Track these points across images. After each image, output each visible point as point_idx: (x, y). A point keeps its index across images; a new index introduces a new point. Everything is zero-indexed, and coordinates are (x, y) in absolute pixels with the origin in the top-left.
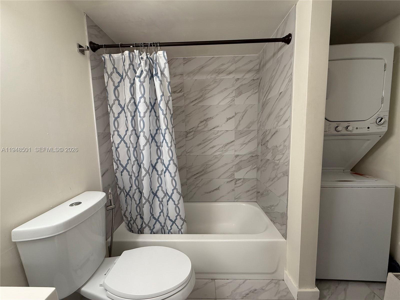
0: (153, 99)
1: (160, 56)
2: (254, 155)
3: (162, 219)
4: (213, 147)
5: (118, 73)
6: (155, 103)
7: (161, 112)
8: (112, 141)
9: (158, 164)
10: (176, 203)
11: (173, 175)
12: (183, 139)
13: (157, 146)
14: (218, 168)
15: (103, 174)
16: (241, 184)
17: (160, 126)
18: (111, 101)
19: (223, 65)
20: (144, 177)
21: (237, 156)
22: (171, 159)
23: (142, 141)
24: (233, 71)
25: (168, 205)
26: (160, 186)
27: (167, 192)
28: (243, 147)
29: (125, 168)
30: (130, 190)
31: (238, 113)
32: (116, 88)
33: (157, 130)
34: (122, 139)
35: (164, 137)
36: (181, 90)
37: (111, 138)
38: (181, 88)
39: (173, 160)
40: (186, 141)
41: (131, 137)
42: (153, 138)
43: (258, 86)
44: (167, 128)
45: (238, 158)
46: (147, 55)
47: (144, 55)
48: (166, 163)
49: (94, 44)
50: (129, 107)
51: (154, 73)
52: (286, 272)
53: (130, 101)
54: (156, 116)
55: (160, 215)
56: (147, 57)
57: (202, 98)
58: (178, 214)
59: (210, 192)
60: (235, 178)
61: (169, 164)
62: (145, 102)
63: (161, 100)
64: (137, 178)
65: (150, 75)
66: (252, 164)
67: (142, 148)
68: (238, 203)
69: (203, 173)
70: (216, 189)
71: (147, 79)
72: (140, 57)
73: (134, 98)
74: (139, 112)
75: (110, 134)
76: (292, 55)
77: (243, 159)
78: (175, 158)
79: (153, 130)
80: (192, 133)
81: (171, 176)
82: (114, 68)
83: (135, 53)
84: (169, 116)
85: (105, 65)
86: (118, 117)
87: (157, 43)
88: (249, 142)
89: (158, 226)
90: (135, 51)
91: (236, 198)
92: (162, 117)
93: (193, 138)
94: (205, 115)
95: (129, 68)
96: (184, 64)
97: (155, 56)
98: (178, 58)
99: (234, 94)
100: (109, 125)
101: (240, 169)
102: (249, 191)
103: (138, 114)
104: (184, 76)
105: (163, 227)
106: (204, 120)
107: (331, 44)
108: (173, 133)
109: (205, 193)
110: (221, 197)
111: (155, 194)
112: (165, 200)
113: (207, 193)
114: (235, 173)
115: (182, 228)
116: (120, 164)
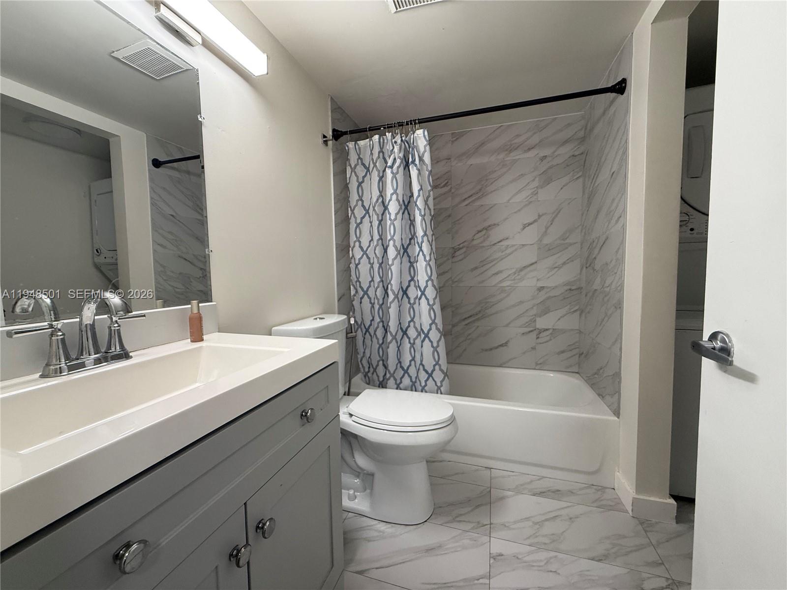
0: (407, 196)
1: (418, 137)
2: (573, 288)
3: (412, 371)
4: (497, 274)
5: (363, 165)
6: (409, 202)
7: (417, 212)
8: (351, 256)
9: (410, 289)
10: (435, 345)
11: (431, 302)
12: (448, 259)
13: (410, 262)
14: (507, 308)
15: (340, 297)
16: (548, 338)
17: (415, 233)
18: (353, 203)
19: (518, 136)
20: (391, 303)
21: (541, 289)
22: (430, 278)
23: (392, 252)
24: (536, 145)
25: (422, 346)
26: (412, 320)
27: (422, 327)
28: (553, 272)
29: (366, 293)
30: (371, 325)
31: (543, 215)
32: (360, 184)
33: (410, 239)
34: (365, 253)
35: (421, 248)
36: (447, 182)
37: (350, 252)
38: (446, 180)
39: (432, 281)
40: (452, 262)
41: (377, 248)
42: (405, 250)
43: (582, 167)
44: (425, 234)
45: (543, 292)
46: (401, 137)
47: (398, 139)
48: (422, 284)
49: (337, 131)
50: (376, 208)
51: (410, 160)
52: (619, 475)
53: (378, 200)
54: (410, 219)
55: (410, 365)
56: (402, 140)
57: (481, 192)
58: (437, 363)
59: (491, 349)
60: (537, 327)
61: (426, 286)
62: (398, 200)
63: (419, 196)
64: (381, 306)
65: (405, 163)
66: (570, 304)
67: (390, 263)
68: (542, 371)
69: (480, 316)
70: (501, 345)
71: (401, 169)
72: (393, 141)
73: (382, 196)
74: (390, 214)
75: (349, 246)
76: (627, 111)
77: (552, 294)
78: (434, 277)
79: (405, 239)
80: (464, 250)
81: (429, 304)
82: (360, 158)
83: (387, 137)
84: (428, 218)
85: (348, 156)
86: (361, 223)
87: (416, 120)
88: (564, 263)
89: (406, 381)
90: (387, 134)
91: (539, 363)
92: (418, 219)
93: (465, 258)
94: (485, 220)
95: (379, 157)
96: (453, 142)
97: (412, 137)
98: (443, 134)
99: (536, 183)
100: (348, 233)
101: (546, 312)
102: (563, 352)
103: (388, 216)
104: (452, 160)
105: (414, 383)
106: (484, 229)
107: (687, 87)
108: (434, 242)
109: (482, 350)
110: (510, 360)
111: (405, 333)
112: (418, 342)
113: (486, 350)
114: (537, 318)
115: (442, 386)
116: (360, 287)
